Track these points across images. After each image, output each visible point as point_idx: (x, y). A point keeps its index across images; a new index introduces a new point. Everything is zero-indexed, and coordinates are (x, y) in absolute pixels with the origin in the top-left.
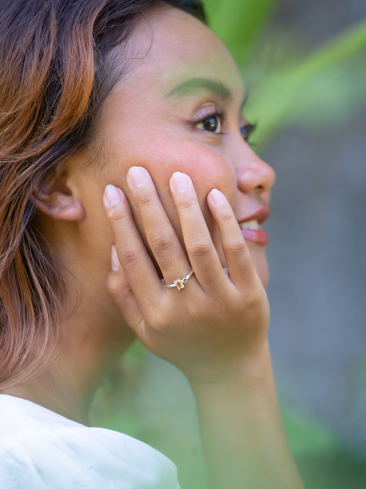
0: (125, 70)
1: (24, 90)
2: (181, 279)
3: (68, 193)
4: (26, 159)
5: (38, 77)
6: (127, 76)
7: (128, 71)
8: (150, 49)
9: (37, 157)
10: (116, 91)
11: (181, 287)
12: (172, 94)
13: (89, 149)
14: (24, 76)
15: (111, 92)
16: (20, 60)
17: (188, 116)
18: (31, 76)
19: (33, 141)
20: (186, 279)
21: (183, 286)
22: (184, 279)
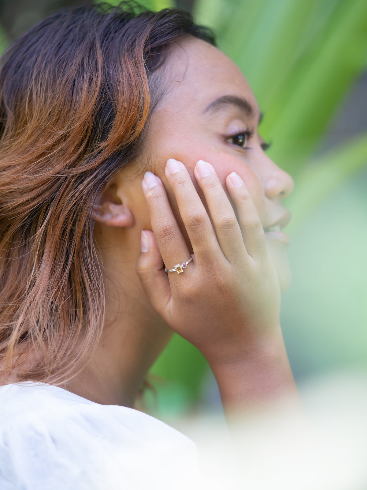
0: (165, 91)
1: (76, 111)
2: (181, 265)
3: (118, 202)
4: (82, 173)
5: (89, 99)
6: (168, 96)
7: (168, 91)
8: (185, 72)
9: (92, 171)
10: (159, 110)
11: (181, 272)
12: (207, 110)
13: (137, 162)
14: (75, 99)
15: (155, 111)
16: (70, 85)
17: (221, 130)
18: (83, 99)
19: (87, 156)
20: (185, 264)
21: (182, 271)
22: (183, 264)
